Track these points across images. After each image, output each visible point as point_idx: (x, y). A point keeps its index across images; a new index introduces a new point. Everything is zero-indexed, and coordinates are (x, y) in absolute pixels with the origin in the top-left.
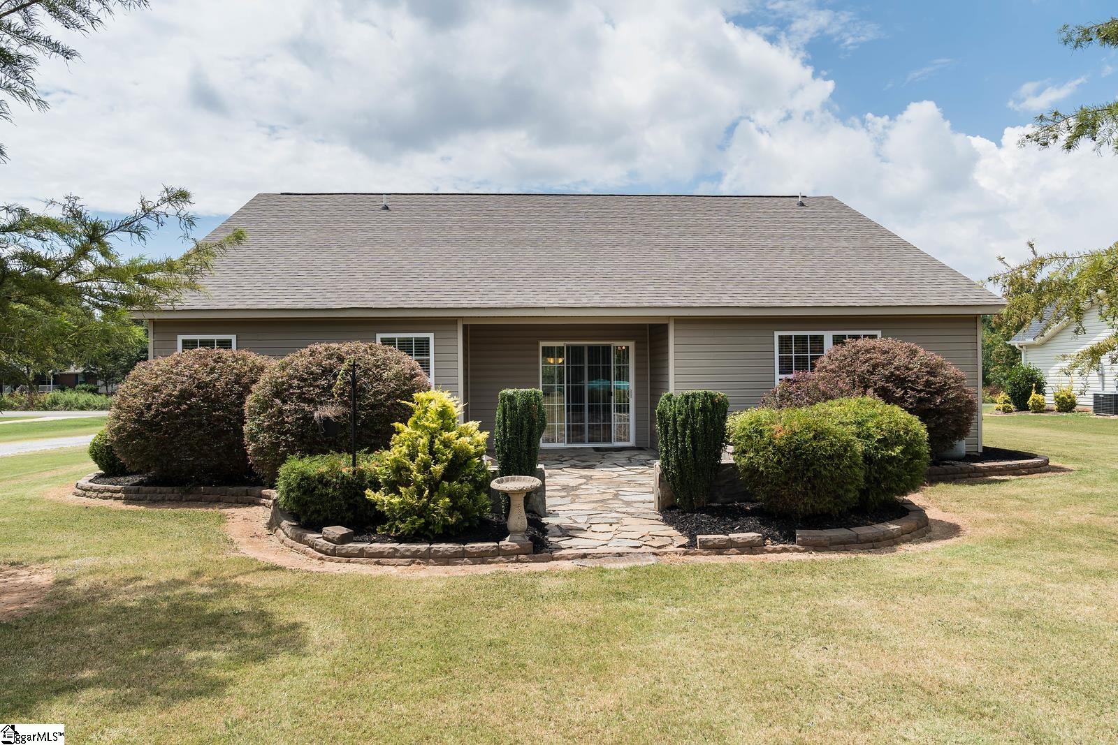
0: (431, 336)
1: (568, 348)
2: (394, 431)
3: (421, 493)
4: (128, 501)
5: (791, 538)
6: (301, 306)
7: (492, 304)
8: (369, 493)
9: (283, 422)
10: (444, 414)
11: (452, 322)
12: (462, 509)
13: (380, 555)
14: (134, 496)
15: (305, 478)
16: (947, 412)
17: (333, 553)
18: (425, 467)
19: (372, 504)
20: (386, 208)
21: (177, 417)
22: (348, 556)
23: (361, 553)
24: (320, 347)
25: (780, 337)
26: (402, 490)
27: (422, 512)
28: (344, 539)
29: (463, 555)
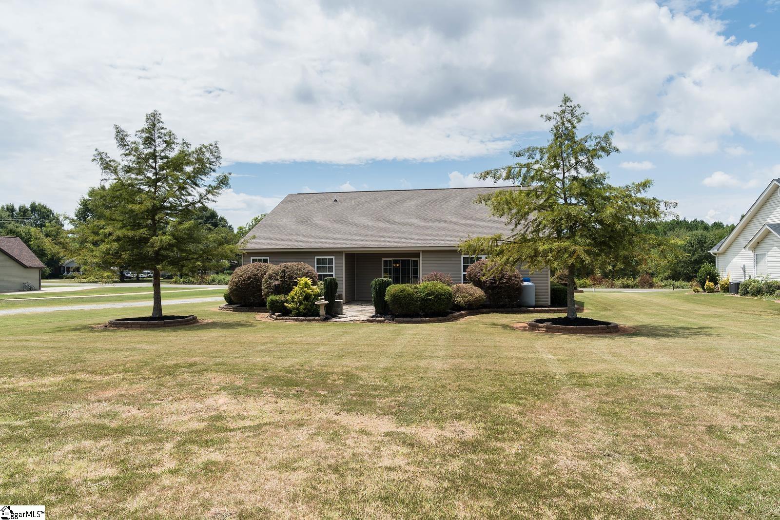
0: (334, 257)
1: (393, 260)
2: (294, 288)
3: (297, 304)
4: (234, 311)
5: (393, 320)
6: (289, 247)
7: (354, 246)
8: (286, 304)
9: (270, 286)
10: (306, 283)
11: (341, 252)
12: (307, 309)
13: (286, 319)
14: (236, 310)
15: (272, 300)
16: (501, 288)
17: (276, 319)
18: (298, 298)
19: (286, 307)
20: (336, 201)
21: (247, 284)
22: (279, 319)
23: (282, 319)
24: (283, 264)
25: (464, 258)
26: (292, 303)
27: (298, 309)
28: (279, 316)
29: (305, 320)
